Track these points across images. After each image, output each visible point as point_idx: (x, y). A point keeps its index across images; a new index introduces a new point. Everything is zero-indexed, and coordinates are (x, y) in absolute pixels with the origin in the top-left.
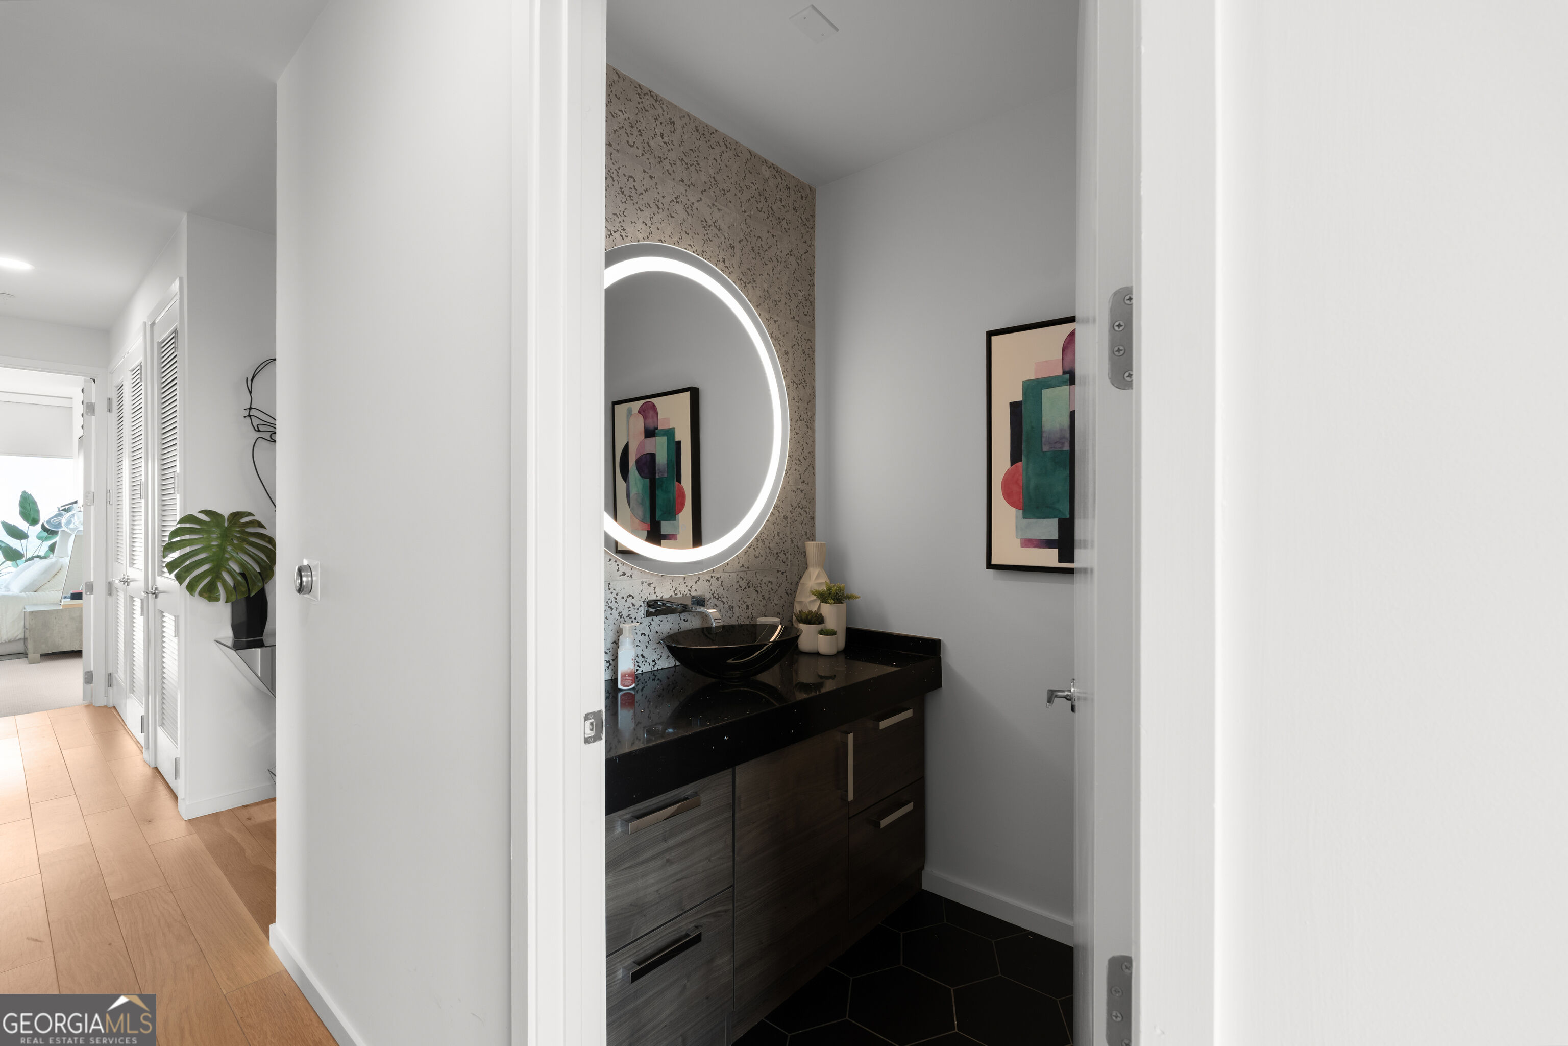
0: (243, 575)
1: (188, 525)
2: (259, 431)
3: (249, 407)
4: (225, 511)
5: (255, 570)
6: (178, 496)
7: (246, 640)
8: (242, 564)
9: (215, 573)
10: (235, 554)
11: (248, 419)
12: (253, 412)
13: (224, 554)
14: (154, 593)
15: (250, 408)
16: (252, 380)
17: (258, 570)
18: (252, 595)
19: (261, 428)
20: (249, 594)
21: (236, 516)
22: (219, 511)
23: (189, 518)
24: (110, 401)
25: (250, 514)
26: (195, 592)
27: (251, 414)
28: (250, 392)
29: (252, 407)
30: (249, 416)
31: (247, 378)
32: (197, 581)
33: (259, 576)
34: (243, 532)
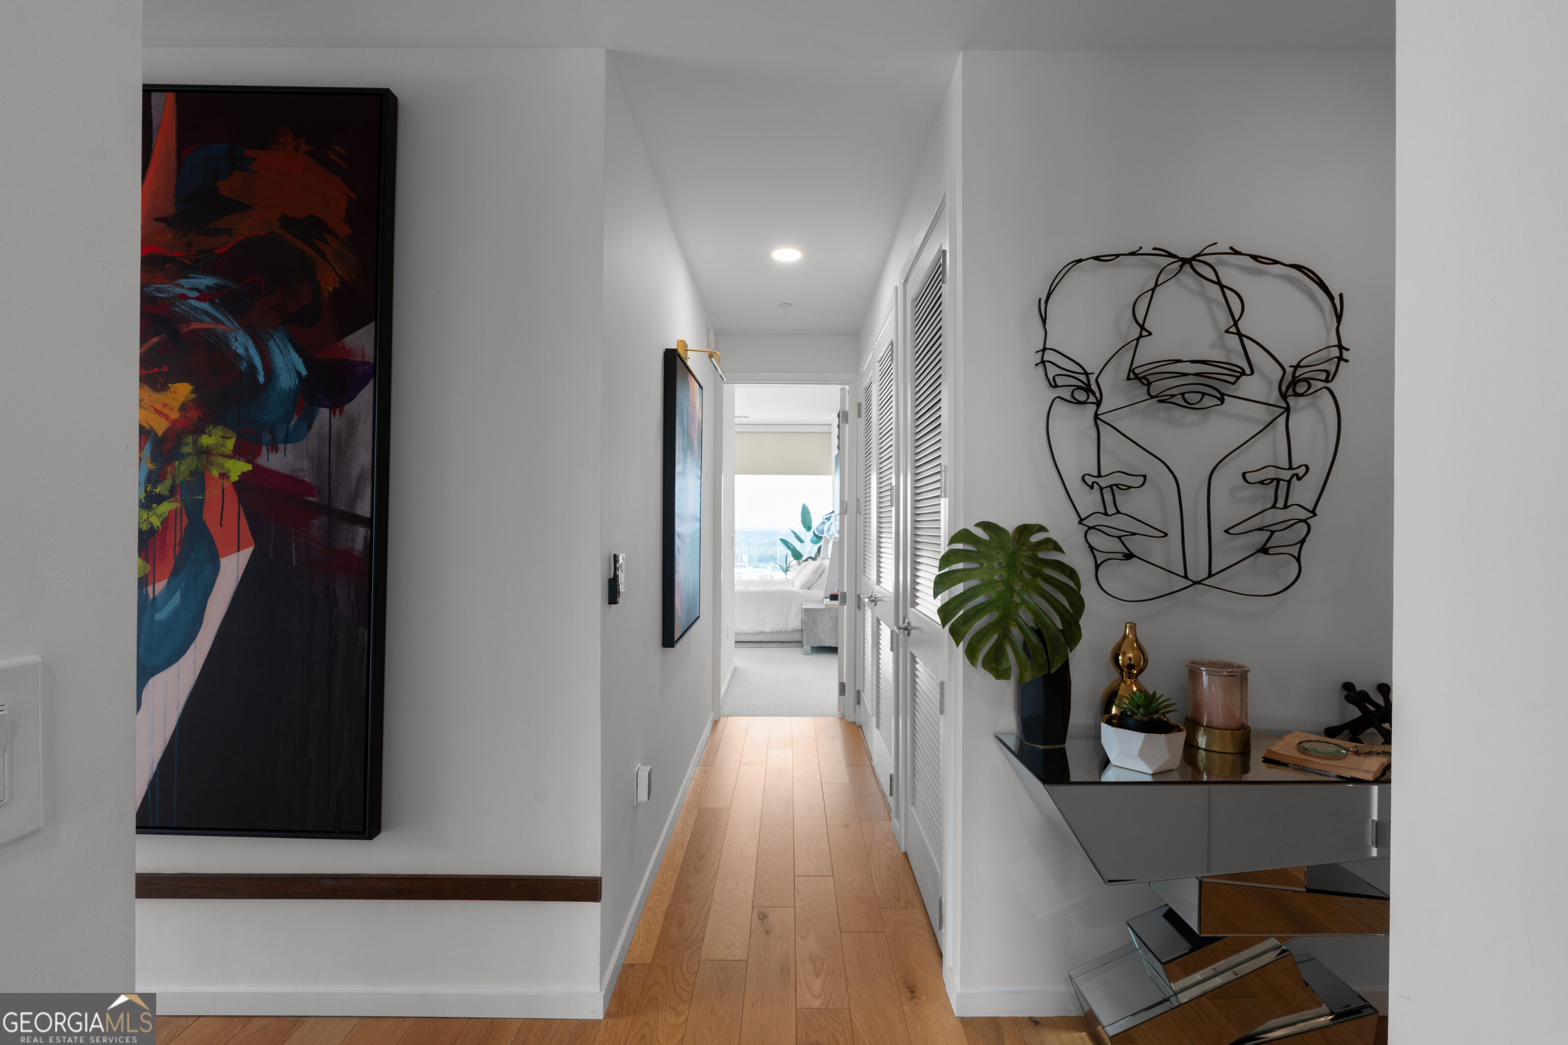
0: (1038, 632)
1: (960, 546)
2: (1056, 386)
3: (1041, 347)
4: (1009, 524)
5: (1055, 625)
6: (944, 502)
7: (1041, 747)
8: (1038, 615)
9: (1002, 625)
10: (1026, 597)
11: (1041, 366)
12: (1049, 356)
13: (1012, 596)
14: (906, 630)
15: (1044, 349)
16: (1046, 302)
17: (1060, 626)
18: (1052, 672)
19: (1060, 381)
20: (1049, 671)
21: (1025, 530)
22: (1001, 525)
23: (963, 536)
24: (859, 405)
25: (1042, 529)
26: (977, 660)
27: (1045, 359)
28: (1044, 321)
29: (1047, 346)
30: (1043, 362)
31: (1040, 299)
32: (979, 642)
33: (1061, 635)
34: (1036, 560)
